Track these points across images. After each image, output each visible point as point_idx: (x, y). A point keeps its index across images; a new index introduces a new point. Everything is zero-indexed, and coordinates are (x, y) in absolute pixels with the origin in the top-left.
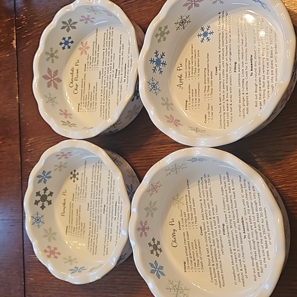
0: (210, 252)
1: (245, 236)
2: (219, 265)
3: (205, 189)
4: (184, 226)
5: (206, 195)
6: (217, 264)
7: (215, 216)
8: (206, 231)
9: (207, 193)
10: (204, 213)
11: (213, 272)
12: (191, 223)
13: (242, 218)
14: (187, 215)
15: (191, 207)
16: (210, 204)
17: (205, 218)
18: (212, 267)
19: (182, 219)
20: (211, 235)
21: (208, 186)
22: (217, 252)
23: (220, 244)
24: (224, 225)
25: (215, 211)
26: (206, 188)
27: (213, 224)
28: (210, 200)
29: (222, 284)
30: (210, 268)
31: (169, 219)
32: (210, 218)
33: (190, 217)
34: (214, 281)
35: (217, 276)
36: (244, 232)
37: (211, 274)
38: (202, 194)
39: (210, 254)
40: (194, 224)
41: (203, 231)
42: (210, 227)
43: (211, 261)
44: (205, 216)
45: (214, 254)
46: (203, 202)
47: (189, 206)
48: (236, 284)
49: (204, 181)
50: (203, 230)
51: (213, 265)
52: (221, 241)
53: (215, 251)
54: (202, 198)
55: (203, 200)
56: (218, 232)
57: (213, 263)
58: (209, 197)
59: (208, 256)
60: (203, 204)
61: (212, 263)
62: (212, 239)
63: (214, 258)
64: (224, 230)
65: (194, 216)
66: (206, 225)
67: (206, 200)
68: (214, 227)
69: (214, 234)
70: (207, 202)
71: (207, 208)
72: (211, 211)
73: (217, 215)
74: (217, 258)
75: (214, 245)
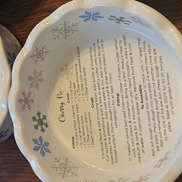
0: (102, 125)
1: (143, 106)
2: (112, 140)
3: (98, 57)
4: (74, 98)
5: (98, 62)
6: (109, 139)
7: (109, 85)
8: (98, 102)
9: (100, 61)
10: (96, 83)
11: (104, 147)
12: (81, 95)
13: (140, 86)
14: (76, 87)
15: (81, 78)
16: (104, 73)
17: (97, 88)
18: (103, 142)
19: (71, 91)
20: (103, 107)
21: (102, 53)
22: (110, 126)
23: (113, 116)
24: (118, 95)
25: (109, 79)
26: (99, 55)
27: (106, 94)
28: (103, 68)
29: (114, 160)
30: (102, 143)
31: (56, 92)
32: (103, 88)
33: (80, 88)
34: (106, 157)
35: (109, 152)
36: (142, 102)
37: (102, 150)
38: (94, 62)
39: (102, 127)
40: (85, 96)
41: (95, 103)
42: (102, 98)
43: (103, 136)
44: (97, 86)
45: (106, 127)
46: (95, 71)
47: (79, 77)
48: (130, 159)
49: (97, 48)
50: (94, 101)
51: (105, 140)
52: (115, 113)
53: (108, 124)
54: (94, 67)
55: (95, 69)
56: (111, 103)
57: (105, 138)
58: (102, 64)
59: (100, 130)
60: (95, 73)
61: (103, 138)
62: (104, 111)
63: (107, 132)
64: (118, 101)
65: (84, 87)
66: (98, 96)
67: (99, 68)
68: (107, 98)
69: (107, 105)
70: (99, 70)
71: (100, 78)
72: (104, 81)
73: (111, 85)
74: (110, 131)
75: (107, 118)
